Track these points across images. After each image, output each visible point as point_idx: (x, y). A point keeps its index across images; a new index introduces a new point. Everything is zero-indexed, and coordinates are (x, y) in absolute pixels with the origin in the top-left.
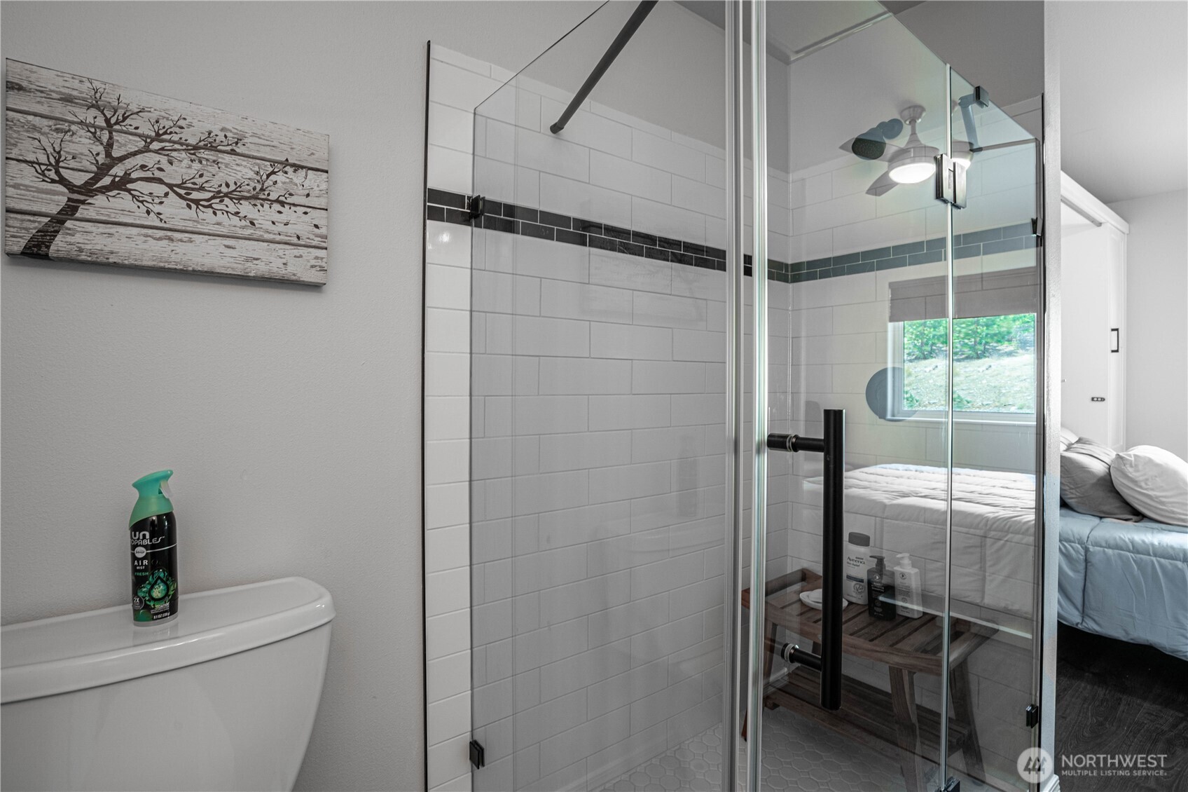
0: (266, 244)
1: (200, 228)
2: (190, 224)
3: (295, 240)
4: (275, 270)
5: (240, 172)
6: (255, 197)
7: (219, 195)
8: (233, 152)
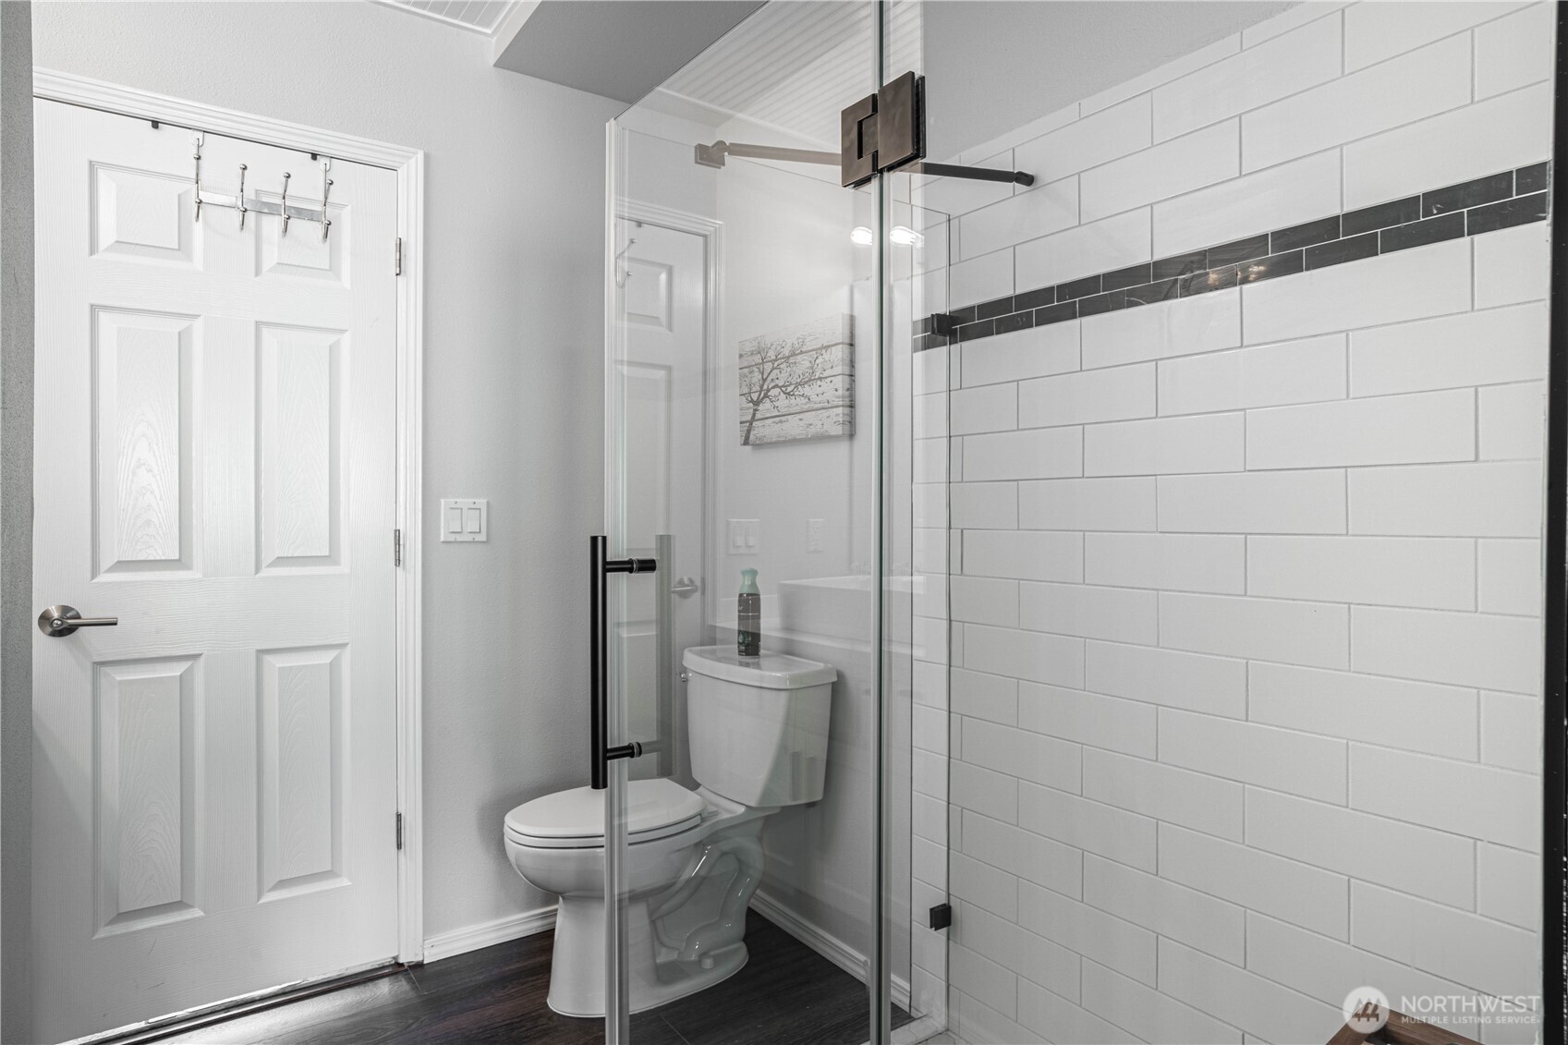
0: (814, 412)
1: (792, 410)
2: (787, 409)
3: (826, 405)
4: (819, 430)
5: (804, 363)
6: (810, 380)
7: (798, 385)
8: (802, 353)
